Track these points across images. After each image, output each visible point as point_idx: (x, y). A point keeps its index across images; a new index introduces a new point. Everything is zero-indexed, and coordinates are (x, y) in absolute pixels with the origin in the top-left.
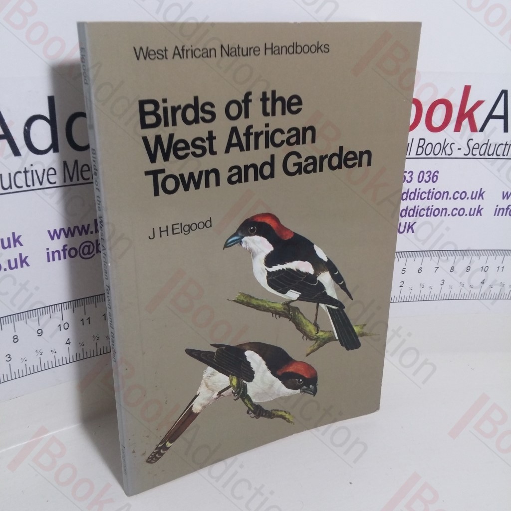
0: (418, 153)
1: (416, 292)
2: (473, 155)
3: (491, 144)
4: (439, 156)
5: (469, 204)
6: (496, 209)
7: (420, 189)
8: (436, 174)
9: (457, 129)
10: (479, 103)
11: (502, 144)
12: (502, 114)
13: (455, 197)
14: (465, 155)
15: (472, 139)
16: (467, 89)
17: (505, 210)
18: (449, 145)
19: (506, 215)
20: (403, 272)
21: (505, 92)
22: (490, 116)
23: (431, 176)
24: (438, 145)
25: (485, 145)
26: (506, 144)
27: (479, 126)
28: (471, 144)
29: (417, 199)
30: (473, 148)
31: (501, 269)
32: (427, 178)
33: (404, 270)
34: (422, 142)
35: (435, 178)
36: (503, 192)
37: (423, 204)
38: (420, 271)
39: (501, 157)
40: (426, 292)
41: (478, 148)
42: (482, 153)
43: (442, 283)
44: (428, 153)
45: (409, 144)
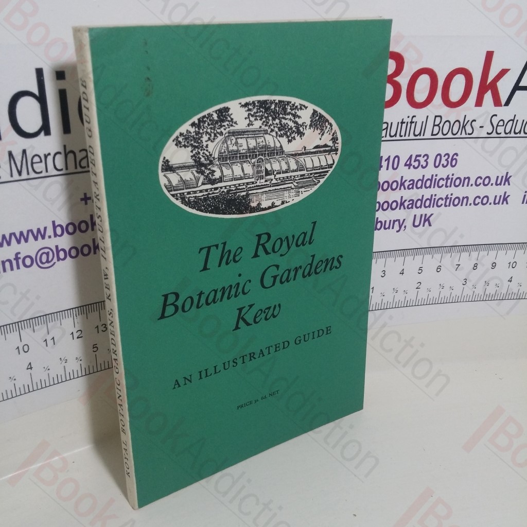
0: (434, 133)
1: (434, 294)
2: (497, 133)
3: (517, 121)
4: (458, 135)
5: (493, 191)
6: (525, 196)
7: (436, 175)
8: (455, 157)
9: (479, 103)
10: (503, 72)
13: (478, 183)
14: (488, 133)
15: (496, 115)
16: (489, 56)
18: (470, 122)
20: (420, 271)
22: (517, 88)
23: (450, 160)
24: (457, 123)
25: (512, 122)
27: (503, 100)
28: (495, 121)
29: (434, 187)
30: (497, 126)
32: (444, 162)
33: (421, 269)
34: (438, 120)
35: (454, 162)
37: (442, 192)
38: (439, 270)
40: (446, 293)
41: (503, 126)
42: (508, 130)
43: (465, 283)
44: (445, 133)
45: (423, 122)
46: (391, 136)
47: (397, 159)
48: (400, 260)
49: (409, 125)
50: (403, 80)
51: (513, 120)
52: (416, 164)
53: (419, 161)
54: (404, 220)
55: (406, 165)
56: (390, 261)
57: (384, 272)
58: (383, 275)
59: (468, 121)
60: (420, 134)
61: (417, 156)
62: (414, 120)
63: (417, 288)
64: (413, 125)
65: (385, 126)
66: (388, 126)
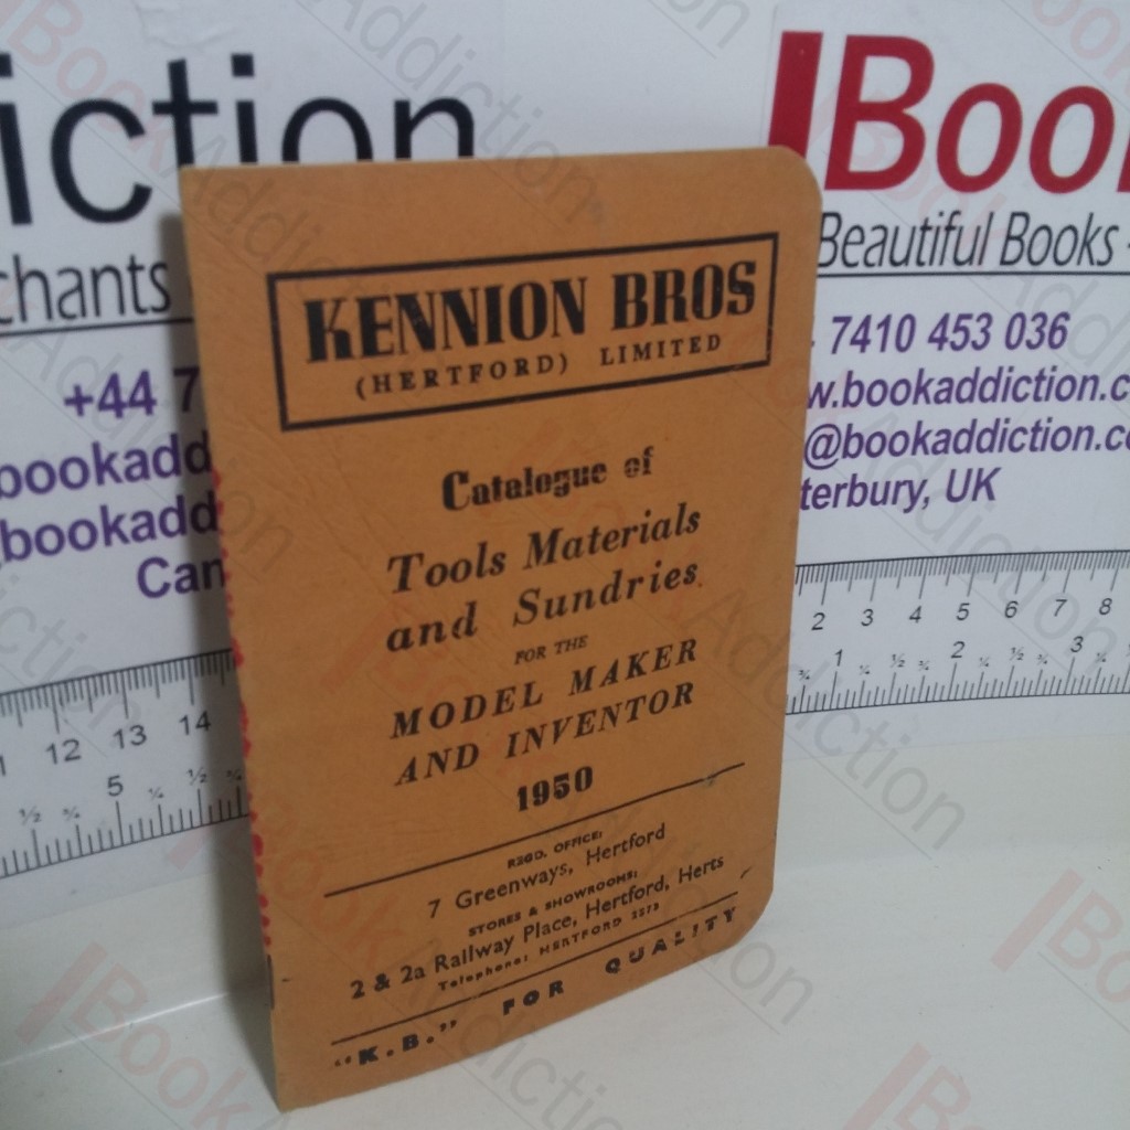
0: (1009, 257)
1: (999, 671)
4: (1071, 266)
7: (1011, 369)
8: (1061, 322)
13: (1119, 393)
18: (1102, 234)
20: (962, 614)
23: (1046, 330)
24: (1069, 233)
29: (1004, 399)
32: (1031, 334)
33: (963, 608)
34: (1019, 223)
35: (1058, 337)
37: (1023, 414)
38: (1010, 612)
40: (1027, 671)
43: (1077, 647)
44: (1036, 258)
45: (978, 229)
46: (894, 263)
47: (907, 324)
48: (911, 583)
49: (942, 233)
50: (930, 114)
52: (959, 338)
53: (966, 331)
54: (924, 482)
55: (932, 339)
56: (886, 584)
57: (868, 613)
58: (867, 621)
59: (1099, 229)
60: (970, 259)
61: (962, 317)
62: (957, 222)
63: (954, 656)
64: (953, 235)
65: (879, 235)
66: (887, 235)
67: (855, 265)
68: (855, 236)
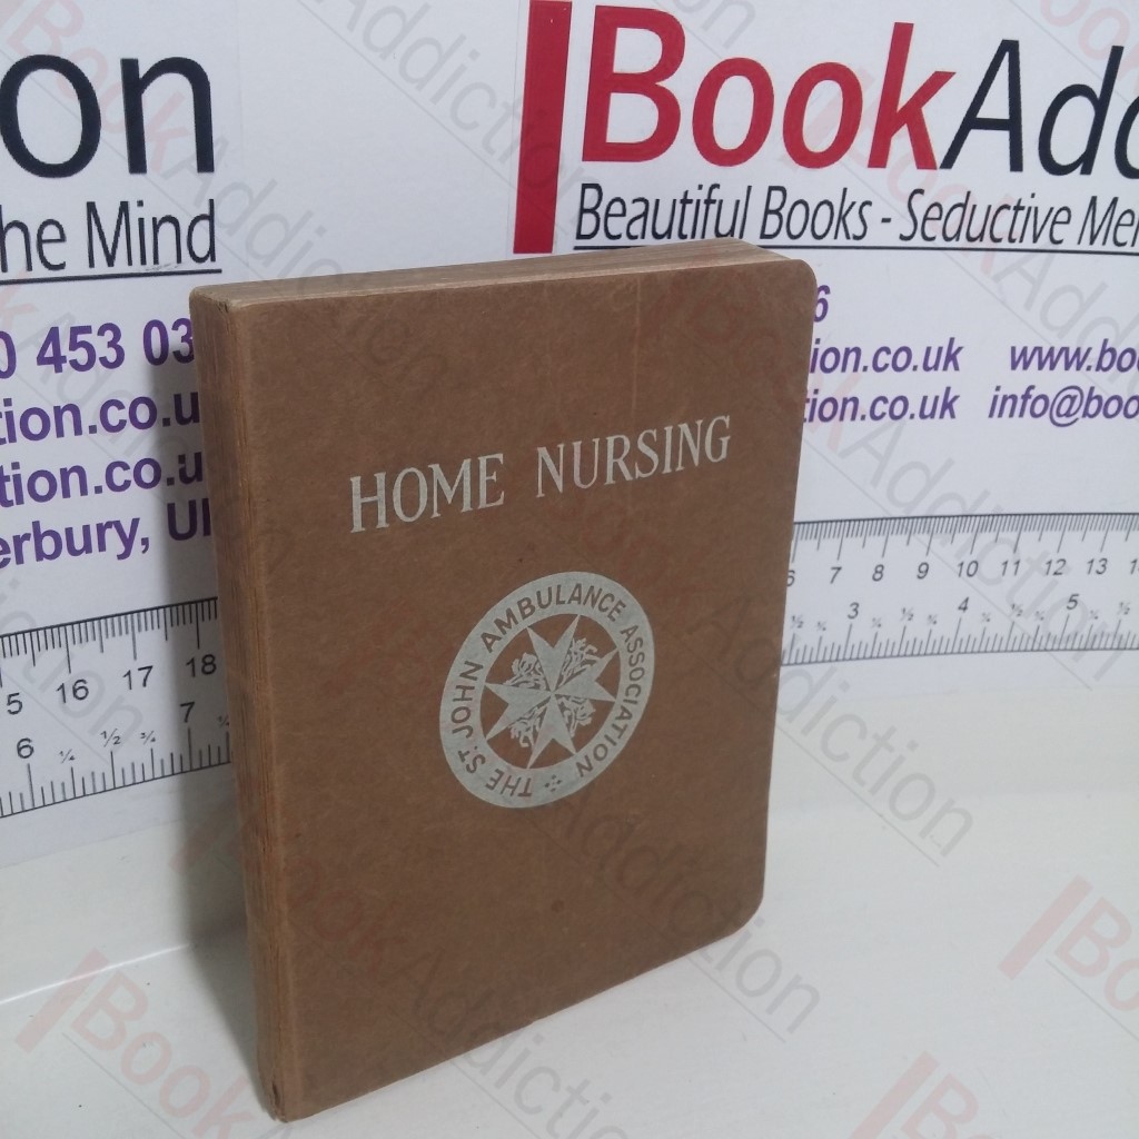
0: (768, 232)
2: (925, 238)
3: (974, 207)
4: (829, 241)
5: (919, 385)
6: (996, 398)
8: (822, 295)
9: (878, 158)
10: (938, 80)
11: (1006, 207)
12: (1004, 114)
13: (880, 365)
14: (902, 238)
15: (920, 191)
16: (902, 35)
17: (1020, 402)
18: (857, 208)
19: (1021, 415)
21: (1009, 48)
22: (972, 121)
24: (825, 208)
25: (960, 210)
26: (1018, 208)
27: (940, 151)
28: (920, 205)
30: (926, 218)
31: (1011, 567)
34: (777, 197)
35: (819, 309)
36: (1013, 349)
38: (789, 581)
39: (1005, 244)
40: (808, 637)
41: (939, 219)
42: (951, 232)
43: (853, 614)
44: (795, 232)
45: (738, 202)
49: (703, 207)
50: (684, 86)
51: (964, 206)
59: (853, 203)
60: (732, 232)
62: (716, 195)
64: (713, 208)
65: (640, 207)
66: (649, 209)
67: (619, 237)
68: (616, 208)
